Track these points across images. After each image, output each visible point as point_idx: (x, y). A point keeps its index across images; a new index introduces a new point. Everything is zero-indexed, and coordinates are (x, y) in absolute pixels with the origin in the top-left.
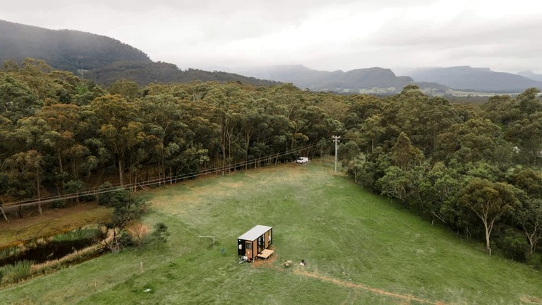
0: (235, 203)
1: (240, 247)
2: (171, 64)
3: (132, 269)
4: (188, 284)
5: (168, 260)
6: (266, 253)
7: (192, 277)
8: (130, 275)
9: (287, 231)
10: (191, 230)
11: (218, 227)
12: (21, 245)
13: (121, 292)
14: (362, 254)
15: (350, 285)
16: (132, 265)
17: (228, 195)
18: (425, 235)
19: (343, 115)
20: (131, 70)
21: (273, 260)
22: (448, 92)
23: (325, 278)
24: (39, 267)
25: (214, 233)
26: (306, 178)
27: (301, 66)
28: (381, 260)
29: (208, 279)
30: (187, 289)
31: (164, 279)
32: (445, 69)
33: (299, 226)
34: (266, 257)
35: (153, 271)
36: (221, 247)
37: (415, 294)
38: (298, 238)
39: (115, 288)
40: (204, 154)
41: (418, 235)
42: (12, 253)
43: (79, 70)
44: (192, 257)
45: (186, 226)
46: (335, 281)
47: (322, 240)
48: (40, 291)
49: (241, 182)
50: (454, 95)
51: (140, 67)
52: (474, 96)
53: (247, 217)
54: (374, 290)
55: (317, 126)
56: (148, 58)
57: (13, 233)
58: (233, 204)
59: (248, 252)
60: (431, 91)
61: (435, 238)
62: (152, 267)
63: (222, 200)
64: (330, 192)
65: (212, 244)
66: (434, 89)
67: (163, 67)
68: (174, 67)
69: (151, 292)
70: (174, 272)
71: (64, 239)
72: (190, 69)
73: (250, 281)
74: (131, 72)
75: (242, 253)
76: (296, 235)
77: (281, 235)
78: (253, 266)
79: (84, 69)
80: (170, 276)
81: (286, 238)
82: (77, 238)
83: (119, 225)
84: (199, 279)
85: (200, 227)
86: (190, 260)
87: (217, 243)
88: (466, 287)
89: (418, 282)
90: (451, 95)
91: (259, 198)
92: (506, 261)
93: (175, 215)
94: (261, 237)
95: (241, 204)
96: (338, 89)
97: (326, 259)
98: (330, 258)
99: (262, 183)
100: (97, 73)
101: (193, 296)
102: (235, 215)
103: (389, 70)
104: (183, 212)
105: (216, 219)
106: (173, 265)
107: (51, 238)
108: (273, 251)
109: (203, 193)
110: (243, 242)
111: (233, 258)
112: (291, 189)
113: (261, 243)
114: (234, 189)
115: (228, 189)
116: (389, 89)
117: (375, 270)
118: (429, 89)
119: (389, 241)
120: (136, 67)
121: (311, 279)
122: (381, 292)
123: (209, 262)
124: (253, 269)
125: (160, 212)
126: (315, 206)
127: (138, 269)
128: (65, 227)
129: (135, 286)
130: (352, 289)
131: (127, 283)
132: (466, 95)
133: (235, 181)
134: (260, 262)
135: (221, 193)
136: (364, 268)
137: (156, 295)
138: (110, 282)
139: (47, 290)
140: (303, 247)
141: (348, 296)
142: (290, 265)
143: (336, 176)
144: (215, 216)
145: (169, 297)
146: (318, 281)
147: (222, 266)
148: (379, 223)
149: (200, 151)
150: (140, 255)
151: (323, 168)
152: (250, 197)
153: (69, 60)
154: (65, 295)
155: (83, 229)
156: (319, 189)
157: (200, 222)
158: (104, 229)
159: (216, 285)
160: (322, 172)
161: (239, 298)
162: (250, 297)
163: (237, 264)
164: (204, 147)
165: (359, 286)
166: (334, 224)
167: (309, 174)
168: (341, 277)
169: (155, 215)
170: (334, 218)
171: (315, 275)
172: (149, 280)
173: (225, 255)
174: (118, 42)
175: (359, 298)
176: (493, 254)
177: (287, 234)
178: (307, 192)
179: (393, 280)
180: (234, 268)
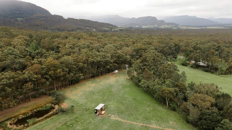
0: (93, 93)
1: (96, 111)
2: (60, 16)
3: (65, 120)
4: (82, 123)
5: (75, 116)
6: (103, 112)
7: (82, 121)
8: (65, 122)
9: (109, 104)
10: (80, 105)
11: (88, 103)
12: (30, 112)
13: (64, 127)
14: (131, 111)
15: (126, 121)
16: (65, 118)
17: (90, 90)
18: (151, 103)
19: (130, 53)
20: (42, 18)
21: (105, 114)
22: (179, 27)
23: (120, 120)
24: (38, 119)
25: (87, 105)
26: (117, 80)
27: (117, 16)
28: (136, 113)
29: (87, 121)
30: (82, 125)
31: (75, 122)
32: (178, 16)
33: (113, 102)
34: (103, 113)
35: (71, 120)
36: (90, 111)
37: (143, 123)
38: (112, 106)
39: (62, 125)
40: (82, 76)
41: (149, 103)
42: (28, 115)
43: (18, 18)
44: (82, 114)
45: (78, 103)
46: (122, 120)
47: (120, 106)
48: (42, 127)
49: (95, 84)
50: (181, 28)
51: (46, 17)
52: (189, 28)
53: (97, 99)
54: (132, 123)
55: (121, 59)
56: (50, 13)
57: (25, 108)
58: (92, 94)
59: (98, 113)
60: (172, 26)
61: (153, 104)
62: (71, 119)
63: (89, 92)
64: (124, 87)
65: (87, 110)
66: (174, 26)
67: (57, 17)
68: (61, 17)
69: (72, 126)
70: (77, 120)
71: (42, 109)
72: (69, 18)
73: (99, 121)
74: (42, 20)
75: (96, 113)
76: (112, 105)
77: (107, 105)
78: (99, 117)
79: (20, 18)
80: (77, 121)
81: (109, 106)
82: (46, 109)
83: (57, 104)
84: (85, 122)
85: (83, 104)
86: (81, 116)
87: (88, 109)
88: (157, 120)
89: (145, 119)
90: (180, 28)
91: (101, 91)
92: (171, 111)
93: (74, 99)
94: (102, 108)
95: (95, 94)
96: (133, 26)
97: (120, 113)
98: (122, 113)
99: (101, 83)
100: (27, 20)
101: (83, 127)
102: (93, 98)
103: (155, 17)
104: (77, 97)
105: (87, 100)
106: (77, 118)
107: (38, 109)
108: (105, 112)
109: (82, 89)
110: (96, 110)
111: (93, 114)
112: (111, 86)
113: (102, 109)
114: (92, 87)
115: (90, 87)
116: (155, 26)
117: (134, 116)
118: (171, 25)
119: (140, 106)
120: (44, 17)
121: (115, 120)
122: (134, 123)
123: (87, 116)
124: (99, 118)
125: (69, 98)
126: (119, 93)
127: (67, 119)
128: (40, 105)
129: (67, 124)
130: (126, 123)
131: (65, 124)
132: (186, 28)
133: (92, 83)
134: (101, 115)
135: (88, 89)
136: (131, 116)
137: (73, 127)
138: (60, 124)
139: (44, 127)
140: (114, 109)
141: (125, 125)
142: (110, 116)
143: (127, 79)
144: (87, 99)
145: (77, 128)
146: (118, 120)
147: (91, 117)
148: (138, 99)
149: (81, 75)
150: (67, 115)
151: (123, 75)
152: (98, 90)
153: (13, 14)
154: (49, 128)
155: (46, 105)
156: (121, 85)
157: (82, 102)
158: (53, 105)
159: (89, 123)
160: (122, 77)
161: (96, 127)
162: (99, 126)
163: (95, 116)
164: (82, 73)
165: (129, 121)
166: (124, 100)
167: (117, 78)
168: (124, 119)
169: (68, 99)
170: (124, 98)
171: (116, 119)
172: (71, 122)
173: (91, 113)
174: (35, 5)
175: (128, 125)
176: (168, 109)
177: (109, 105)
178: (117, 87)
179: (138, 119)
180: (94, 118)
